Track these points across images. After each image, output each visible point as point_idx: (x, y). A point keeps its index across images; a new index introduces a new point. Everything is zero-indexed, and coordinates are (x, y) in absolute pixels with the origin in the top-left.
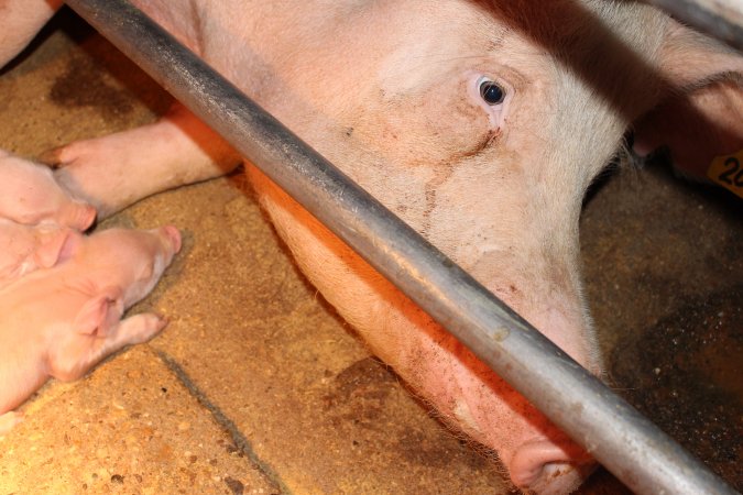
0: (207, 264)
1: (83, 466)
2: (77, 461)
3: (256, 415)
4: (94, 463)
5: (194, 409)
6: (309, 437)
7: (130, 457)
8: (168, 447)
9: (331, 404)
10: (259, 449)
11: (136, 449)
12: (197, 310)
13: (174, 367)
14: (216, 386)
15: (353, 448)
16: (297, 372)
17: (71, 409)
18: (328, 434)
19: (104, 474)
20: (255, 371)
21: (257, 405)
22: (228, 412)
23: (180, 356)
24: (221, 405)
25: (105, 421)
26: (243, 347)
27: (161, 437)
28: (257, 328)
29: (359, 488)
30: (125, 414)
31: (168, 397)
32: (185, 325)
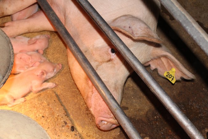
0: (68, 74)
1: (37, 113)
2: (36, 112)
3: (72, 109)
4: (39, 113)
5: (60, 106)
6: (81, 116)
7: (46, 113)
8: (54, 112)
9: (87, 110)
10: (71, 116)
11: (48, 112)
12: (64, 84)
13: (57, 96)
14: (65, 101)
15: (90, 120)
16: (82, 102)
17: (36, 101)
18: (85, 116)
19: (41, 115)
20: (73, 100)
21: (72, 107)
22: (66, 107)
23: (59, 93)
24: (65, 106)
25: (42, 105)
26: (72, 94)
27: (53, 110)
28: (76, 91)
29: (89, 128)
30: (46, 104)
31: (55, 102)
32: (61, 87)
